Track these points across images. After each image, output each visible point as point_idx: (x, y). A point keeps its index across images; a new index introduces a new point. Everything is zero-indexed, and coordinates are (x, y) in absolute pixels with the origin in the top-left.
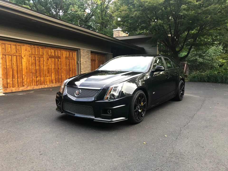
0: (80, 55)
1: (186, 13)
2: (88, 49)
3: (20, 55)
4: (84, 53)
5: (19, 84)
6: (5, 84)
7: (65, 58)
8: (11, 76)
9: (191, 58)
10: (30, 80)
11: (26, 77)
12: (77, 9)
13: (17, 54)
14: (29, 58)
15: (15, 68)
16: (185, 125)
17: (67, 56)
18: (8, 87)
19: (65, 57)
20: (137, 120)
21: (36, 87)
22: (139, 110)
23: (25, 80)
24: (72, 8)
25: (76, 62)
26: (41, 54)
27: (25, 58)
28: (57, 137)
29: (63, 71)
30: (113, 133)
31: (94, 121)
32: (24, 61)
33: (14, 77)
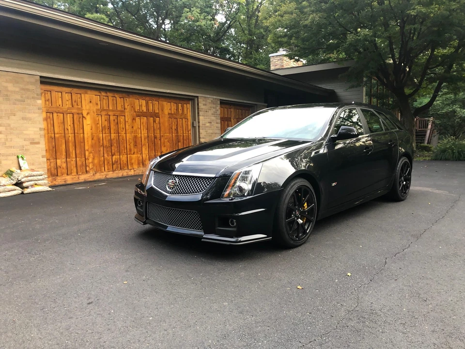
0: (198, 108)
1: (423, 10)
2: (215, 97)
3: (80, 112)
4: (205, 105)
5: (79, 168)
6: (53, 169)
7: (167, 116)
8: (64, 153)
9: (443, 108)
10: (100, 161)
11: (91, 154)
12: (197, 16)
13: (74, 111)
14: (97, 118)
15: (71, 137)
16: (397, 251)
17: (173, 112)
18: (59, 174)
19: (169, 114)
20: (293, 240)
21: (111, 175)
22: (298, 219)
23: (90, 160)
24: (189, 13)
25: (190, 123)
26: (119, 108)
27: (88, 117)
28: (127, 271)
29: (164, 143)
30: (241, 265)
31: (202, 240)
32: (88, 122)
33: (70, 155)
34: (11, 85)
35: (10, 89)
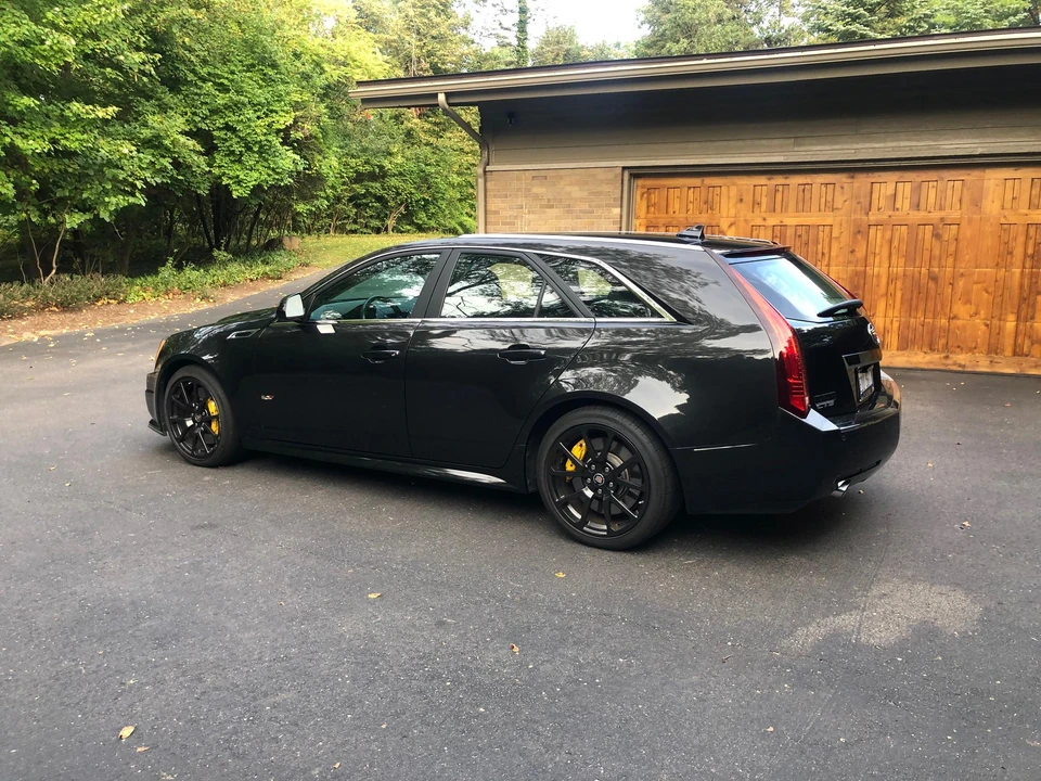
3: (714, 222)
13: (701, 221)
34: (576, 188)
35: (574, 195)
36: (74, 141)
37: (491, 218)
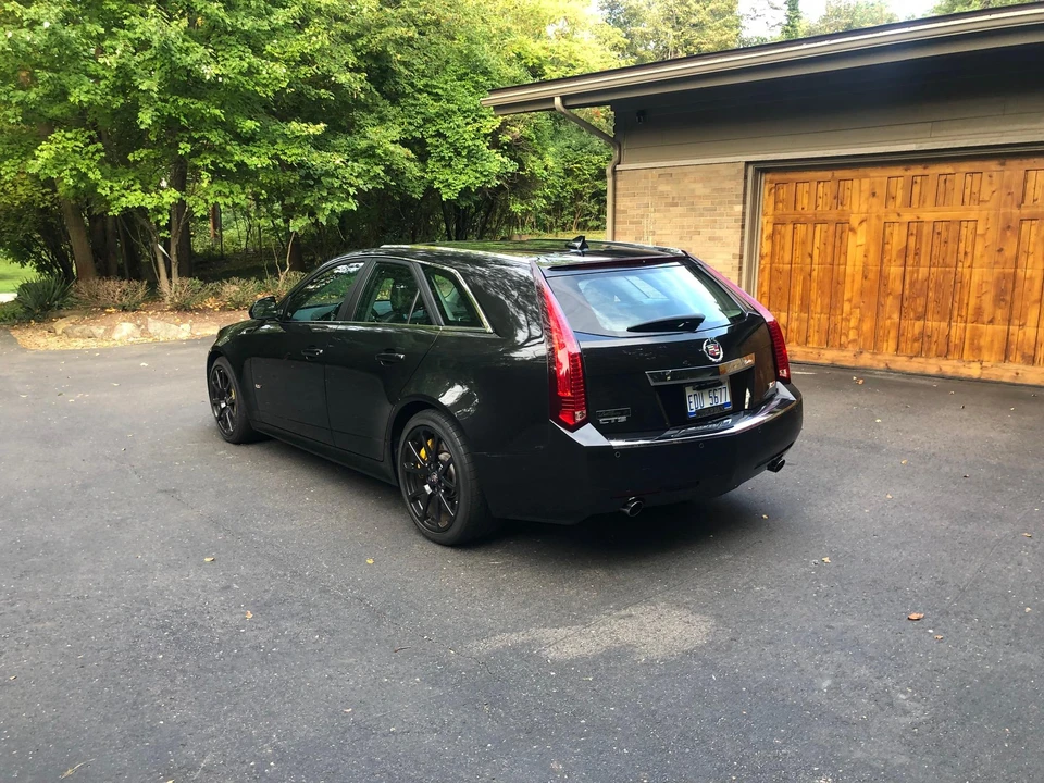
3: (845, 219)
11: (858, 310)
14: (889, 230)
23: (853, 323)
27: (861, 230)
32: (859, 241)
34: (700, 185)
35: (698, 192)
36: (293, 154)
37: (619, 217)
